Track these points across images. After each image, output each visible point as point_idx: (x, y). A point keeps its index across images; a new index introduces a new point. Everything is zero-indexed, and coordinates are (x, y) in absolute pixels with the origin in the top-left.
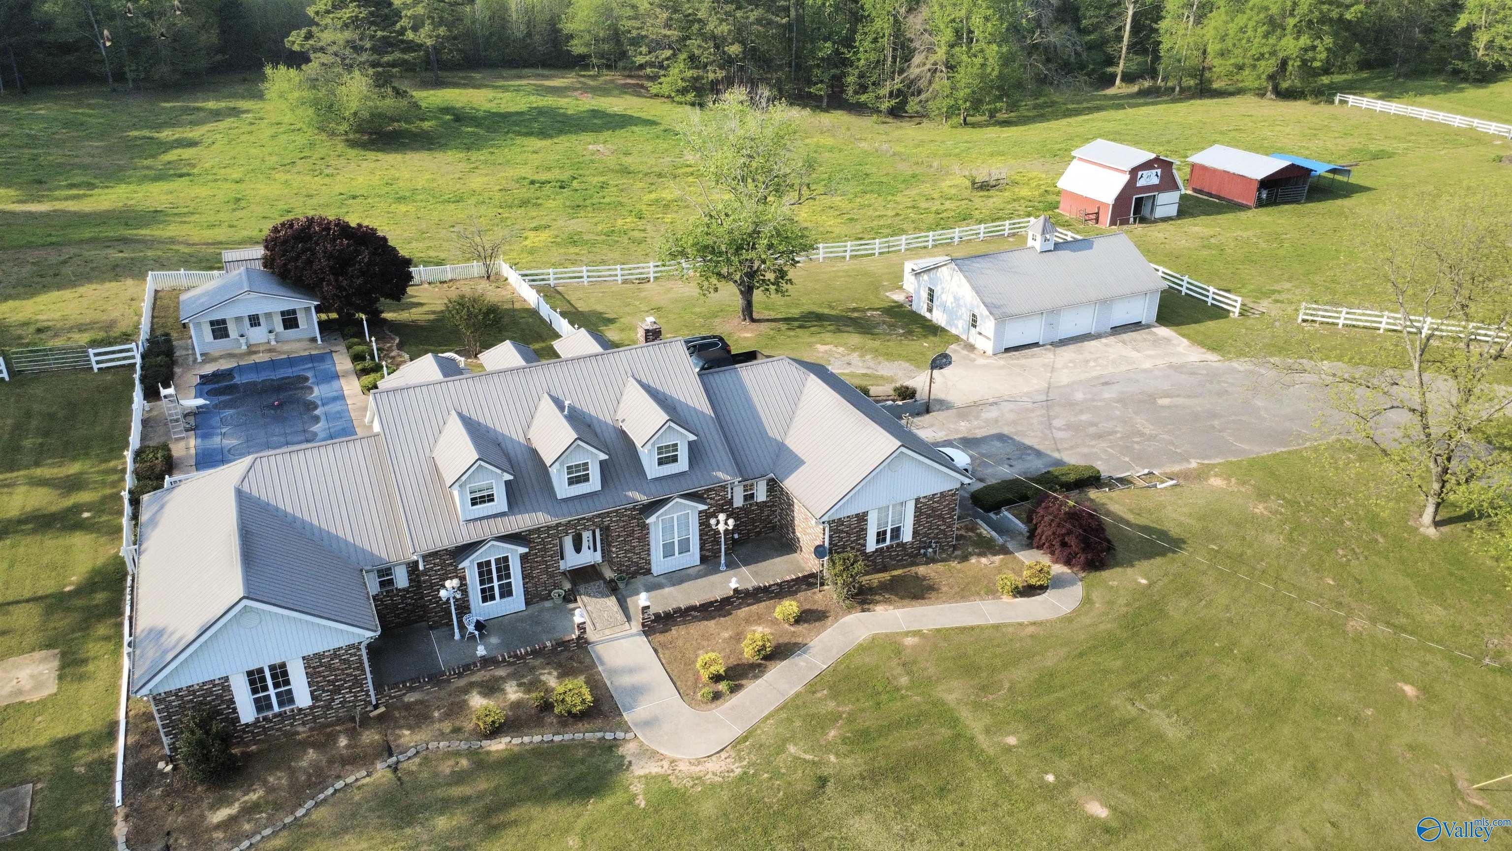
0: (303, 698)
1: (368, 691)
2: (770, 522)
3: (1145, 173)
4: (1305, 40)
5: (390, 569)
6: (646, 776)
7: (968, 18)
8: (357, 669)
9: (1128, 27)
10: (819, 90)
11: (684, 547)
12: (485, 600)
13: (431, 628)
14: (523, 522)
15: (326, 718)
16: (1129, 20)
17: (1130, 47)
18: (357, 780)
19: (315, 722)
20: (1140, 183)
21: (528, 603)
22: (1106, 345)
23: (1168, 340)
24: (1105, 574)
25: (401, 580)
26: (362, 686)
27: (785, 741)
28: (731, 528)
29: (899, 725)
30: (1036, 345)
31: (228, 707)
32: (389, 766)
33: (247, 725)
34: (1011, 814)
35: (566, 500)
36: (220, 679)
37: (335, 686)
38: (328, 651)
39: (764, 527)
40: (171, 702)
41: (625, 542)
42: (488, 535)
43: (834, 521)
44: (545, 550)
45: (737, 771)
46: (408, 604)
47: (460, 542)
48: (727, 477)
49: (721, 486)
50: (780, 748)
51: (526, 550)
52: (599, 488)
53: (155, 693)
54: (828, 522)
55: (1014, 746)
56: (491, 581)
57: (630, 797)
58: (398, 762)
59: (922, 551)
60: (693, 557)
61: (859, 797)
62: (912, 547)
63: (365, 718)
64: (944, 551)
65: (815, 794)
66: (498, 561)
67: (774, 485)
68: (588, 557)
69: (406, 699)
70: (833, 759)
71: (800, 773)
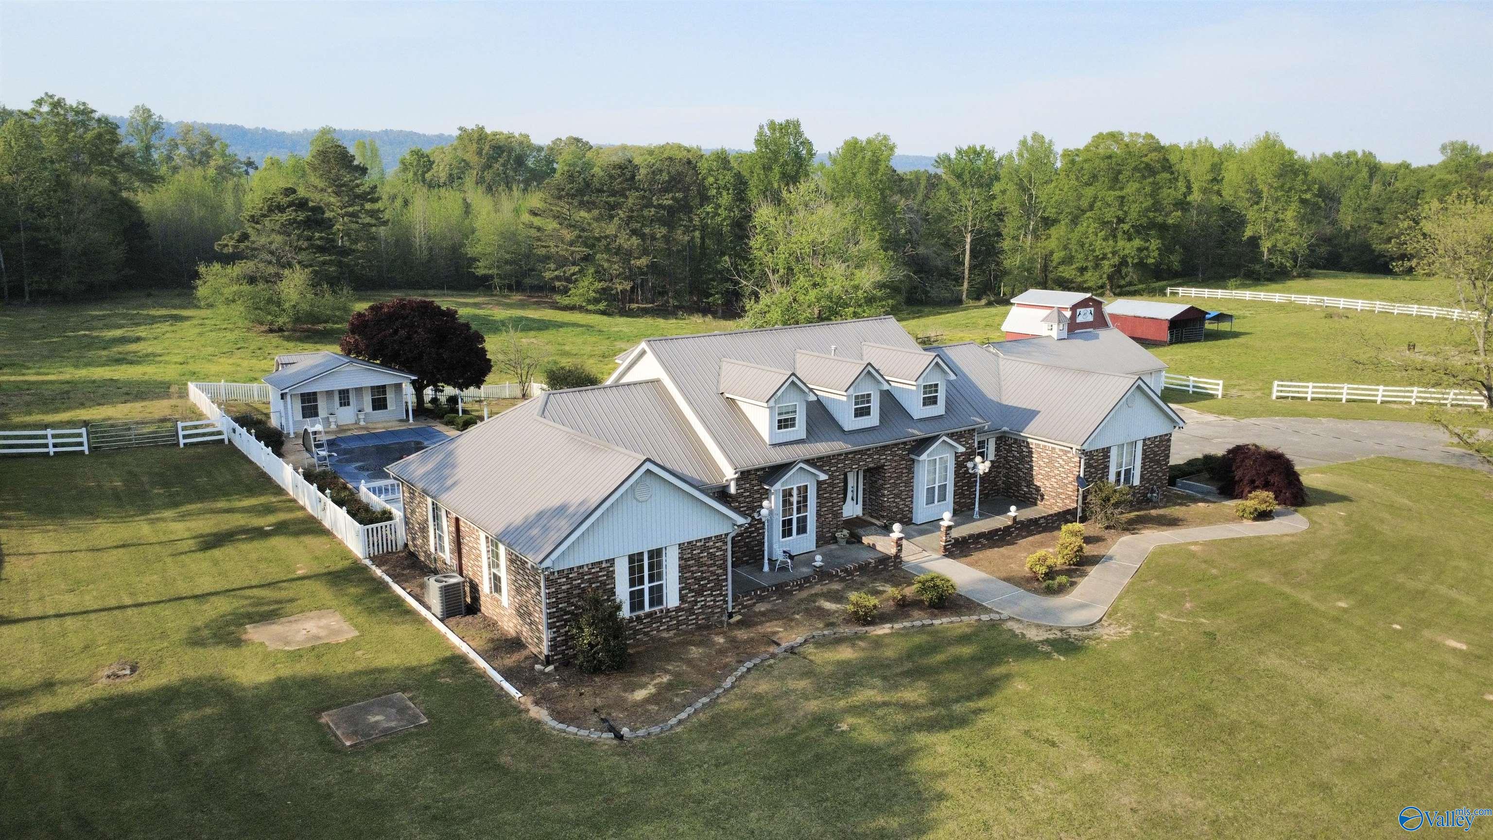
0: (672, 599)
1: (726, 595)
2: (996, 485)
3: (1082, 310)
4: (1137, 242)
8: (720, 567)
9: (968, 252)
11: (942, 493)
12: (784, 534)
14: (822, 448)
15: (687, 625)
16: (968, 247)
17: (972, 268)
19: (677, 629)
20: (1079, 320)
21: (818, 542)
24: (1310, 509)
26: (721, 589)
27: (1151, 611)
29: (1239, 598)
32: (785, 651)
33: (622, 623)
35: (852, 433)
36: (607, 561)
37: (700, 585)
38: (701, 540)
39: (991, 489)
40: (561, 585)
41: (895, 485)
42: (795, 457)
43: (1087, 453)
44: (833, 486)
45: (1127, 632)
47: (773, 462)
48: (977, 419)
49: (969, 430)
50: (1151, 614)
51: (826, 478)
52: (878, 423)
53: (550, 570)
54: (1084, 454)
55: (1348, 608)
56: (791, 512)
57: (1045, 655)
58: (792, 648)
59: (1149, 495)
60: (948, 507)
61: (1252, 643)
62: (1139, 493)
63: (729, 625)
64: (1161, 501)
65: (1213, 644)
66: (799, 489)
67: (1000, 444)
68: (851, 509)
69: (756, 609)
70: (1205, 621)
71: (1185, 630)
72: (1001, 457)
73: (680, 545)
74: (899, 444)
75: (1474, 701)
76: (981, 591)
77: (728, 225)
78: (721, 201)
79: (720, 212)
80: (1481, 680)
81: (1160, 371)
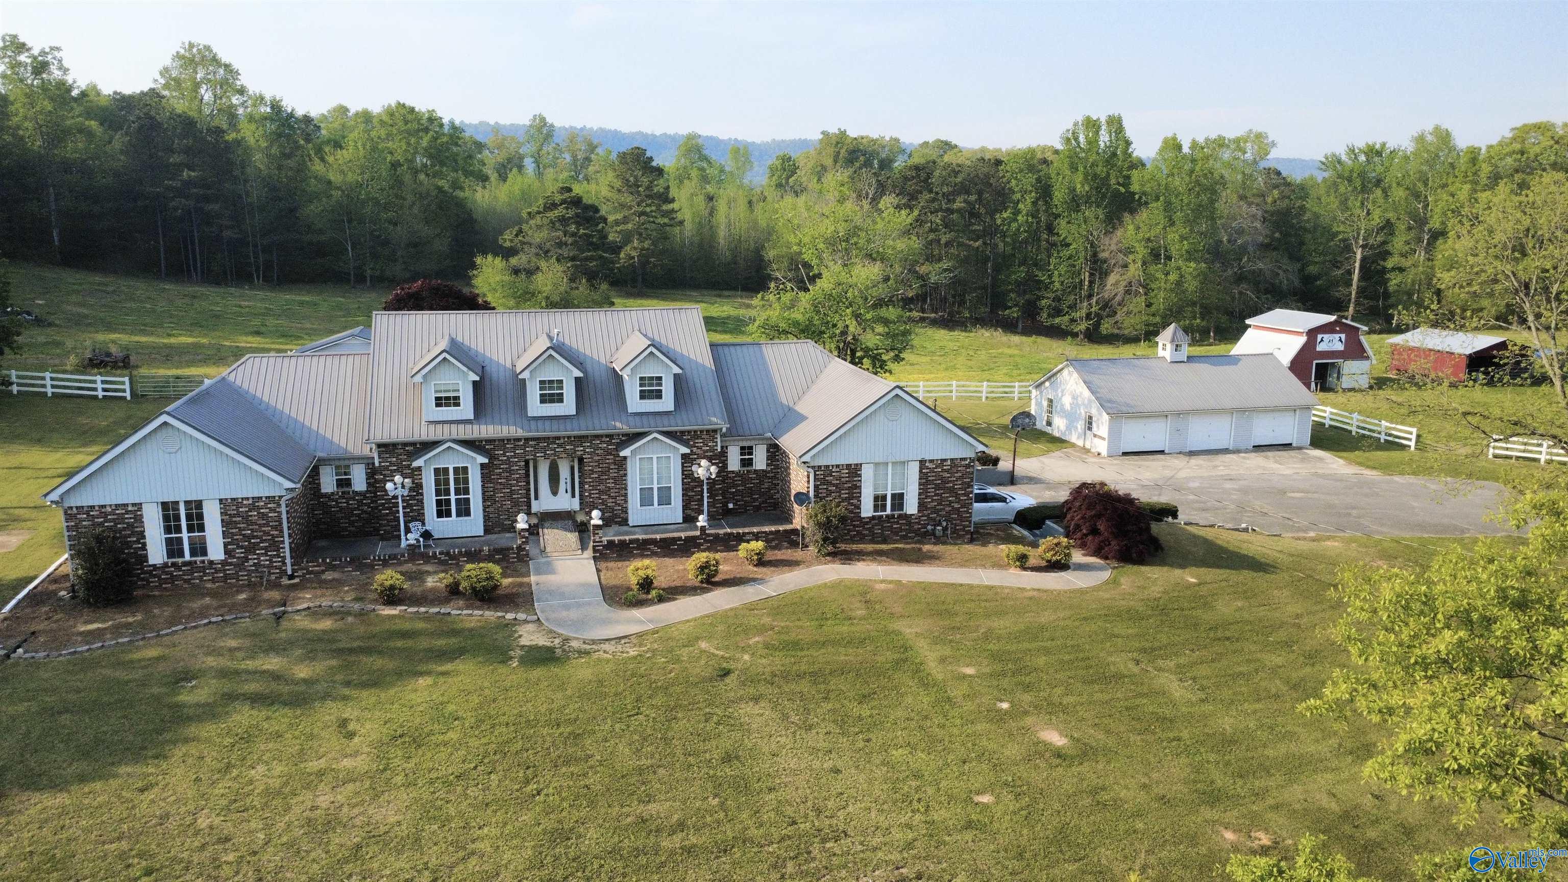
0: (216, 551)
1: (284, 557)
2: (771, 498)
3: (1326, 337)
5: (348, 467)
6: (530, 647)
7: (1165, 237)
8: (275, 528)
9: (1357, 271)
10: (1014, 313)
11: (665, 500)
12: (440, 514)
13: (383, 538)
14: (486, 431)
15: (238, 580)
16: (1357, 265)
17: (1361, 291)
18: (236, 618)
19: (225, 582)
20: (1321, 347)
21: (487, 531)
22: (1244, 458)
23: (1321, 459)
24: (1144, 569)
25: (359, 482)
26: (278, 550)
27: (698, 639)
28: (713, 476)
29: (837, 642)
30: (1162, 452)
31: (138, 542)
32: (274, 614)
33: (154, 566)
34: (942, 726)
35: (536, 419)
36: (133, 505)
37: (250, 543)
38: (248, 499)
39: (763, 502)
40: (82, 520)
41: (600, 481)
42: (446, 437)
43: (820, 467)
44: (510, 472)
45: (633, 653)
46: (364, 512)
47: (416, 438)
48: (714, 419)
49: (708, 431)
50: (692, 641)
51: (486, 461)
52: (573, 411)
53: (66, 505)
54: (813, 467)
55: (970, 676)
56: (447, 492)
57: (505, 659)
58: (284, 613)
59: (929, 527)
60: (674, 512)
61: (763, 688)
62: (919, 523)
63: (276, 585)
64: (960, 537)
65: (711, 680)
66: (456, 470)
67: (775, 453)
68: (565, 502)
69: (323, 577)
70: (746, 657)
71: (703, 662)
72: (777, 467)
73: (221, 500)
74: (602, 436)
75: (951, 798)
76: (555, 593)
77: (1025, 231)
78: (1021, 206)
79: (1020, 218)
80: (1010, 779)
81: (1308, 408)
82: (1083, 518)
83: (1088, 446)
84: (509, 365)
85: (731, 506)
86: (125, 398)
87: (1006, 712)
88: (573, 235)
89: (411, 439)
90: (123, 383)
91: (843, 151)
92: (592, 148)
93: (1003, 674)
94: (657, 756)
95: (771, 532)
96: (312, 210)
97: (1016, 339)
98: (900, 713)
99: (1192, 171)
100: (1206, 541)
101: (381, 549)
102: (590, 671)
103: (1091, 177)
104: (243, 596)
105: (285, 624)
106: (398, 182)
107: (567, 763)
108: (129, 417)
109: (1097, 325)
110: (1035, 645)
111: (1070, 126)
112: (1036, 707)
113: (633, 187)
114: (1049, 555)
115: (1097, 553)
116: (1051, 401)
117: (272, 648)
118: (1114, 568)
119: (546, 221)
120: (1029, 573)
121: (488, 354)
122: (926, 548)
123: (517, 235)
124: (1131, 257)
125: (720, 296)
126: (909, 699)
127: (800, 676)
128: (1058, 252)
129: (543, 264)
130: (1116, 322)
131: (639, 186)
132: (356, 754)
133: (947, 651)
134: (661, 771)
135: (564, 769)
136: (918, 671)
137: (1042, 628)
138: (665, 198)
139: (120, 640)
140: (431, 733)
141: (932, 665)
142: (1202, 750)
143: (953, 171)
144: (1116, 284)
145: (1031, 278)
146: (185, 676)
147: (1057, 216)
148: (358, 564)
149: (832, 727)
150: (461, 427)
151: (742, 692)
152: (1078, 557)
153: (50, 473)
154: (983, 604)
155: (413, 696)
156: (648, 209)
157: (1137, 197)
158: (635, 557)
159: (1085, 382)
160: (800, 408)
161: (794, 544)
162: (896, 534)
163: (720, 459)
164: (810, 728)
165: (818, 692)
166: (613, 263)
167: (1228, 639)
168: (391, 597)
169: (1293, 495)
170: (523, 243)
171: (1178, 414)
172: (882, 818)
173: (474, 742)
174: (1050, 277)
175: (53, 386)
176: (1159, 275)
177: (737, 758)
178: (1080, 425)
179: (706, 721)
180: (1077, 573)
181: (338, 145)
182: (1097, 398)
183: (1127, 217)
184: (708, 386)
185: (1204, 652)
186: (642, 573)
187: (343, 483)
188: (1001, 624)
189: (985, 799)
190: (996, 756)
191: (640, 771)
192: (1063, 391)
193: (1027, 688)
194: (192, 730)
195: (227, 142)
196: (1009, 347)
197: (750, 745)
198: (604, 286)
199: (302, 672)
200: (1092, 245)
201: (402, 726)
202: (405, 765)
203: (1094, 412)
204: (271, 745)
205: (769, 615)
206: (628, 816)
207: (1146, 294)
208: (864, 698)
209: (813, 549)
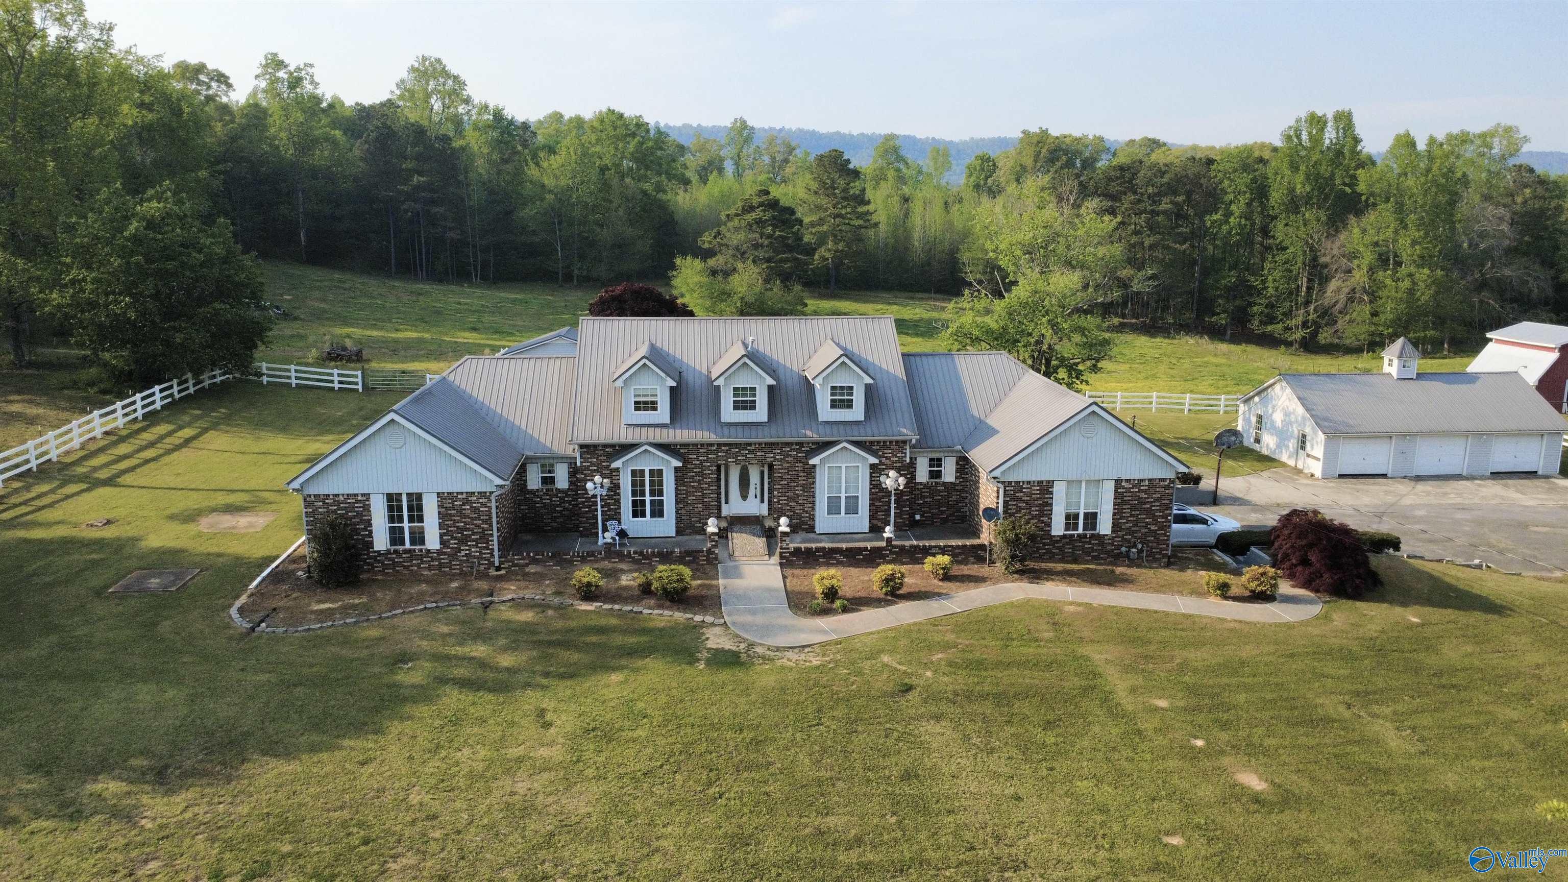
0: (433, 541)
1: (493, 550)
2: (959, 511)
5: (552, 466)
6: (717, 650)
7: (1395, 241)
8: (484, 521)
10: (1222, 320)
11: (852, 508)
12: (635, 515)
13: (582, 535)
14: (681, 435)
15: (451, 569)
18: (448, 606)
19: (440, 570)
21: (679, 532)
22: (1479, 485)
24: (1360, 605)
25: (562, 480)
26: (487, 543)
27: (881, 651)
28: (901, 488)
29: (1023, 664)
30: (1384, 476)
31: (365, 529)
32: (482, 603)
33: (379, 552)
34: (1130, 760)
35: (730, 425)
36: (363, 495)
37: (463, 534)
38: (462, 493)
39: (951, 515)
40: (318, 507)
41: (789, 488)
42: (643, 440)
43: (1010, 483)
44: (703, 476)
45: (816, 662)
46: (565, 509)
47: (616, 440)
48: (905, 431)
49: (897, 442)
50: (873, 655)
51: (680, 464)
52: (765, 419)
53: (306, 492)
54: (1003, 483)
55: (1162, 709)
56: (643, 493)
57: (692, 660)
58: (491, 603)
59: (1123, 549)
60: (861, 522)
61: (944, 707)
62: (1112, 544)
63: (483, 576)
64: (1155, 560)
65: (892, 695)
66: (652, 472)
67: (965, 466)
68: (754, 507)
69: (527, 570)
70: (929, 674)
71: (885, 676)
72: (966, 480)
73: (438, 494)
74: (792, 444)
75: (1138, 836)
76: (743, 597)
77: (1237, 234)
78: (1233, 207)
79: (1232, 220)
80: (1203, 822)
81: (1559, 433)
82: (1292, 547)
83: (1300, 466)
84: (704, 371)
85: (918, 517)
86: (357, 390)
87: (1201, 750)
88: (769, 236)
89: (610, 441)
90: (356, 376)
91: (1044, 151)
92: (791, 150)
93: (1197, 709)
94: (837, 769)
95: (958, 547)
96: (527, 213)
97: (1223, 347)
98: (1086, 743)
99: (1429, 170)
100: (1431, 577)
101: (579, 546)
102: (773, 678)
103: (1314, 177)
104: (455, 585)
105: (492, 614)
106: (606, 186)
107: (748, 768)
108: (361, 409)
109: (1315, 334)
110: (1234, 680)
111: (1292, 123)
112: (1233, 747)
113: (828, 189)
114: (1253, 585)
115: (1307, 584)
116: (1260, 417)
117: (480, 636)
118: (1325, 602)
119: (744, 223)
120: (1230, 603)
121: (685, 360)
122: (1119, 570)
123: (715, 237)
124: (1356, 262)
125: (912, 298)
126: (1096, 729)
127: (984, 697)
128: (1274, 256)
129: (740, 265)
130: (1337, 331)
131: (835, 189)
132: (552, 744)
133: (1140, 681)
134: (840, 784)
135: (745, 775)
136: (1106, 699)
137: (1243, 663)
138: (861, 199)
139: (348, 621)
140: (621, 729)
141: (1123, 694)
142: (1421, 807)
143: (1160, 170)
144: (1338, 290)
145: (1242, 281)
146: (402, 658)
147: (1274, 218)
148: (559, 559)
149: (1014, 752)
150: (658, 430)
151: (923, 710)
152: (1285, 588)
153: (293, 459)
154: (1179, 633)
155: (605, 691)
156: (843, 212)
157: (1363, 198)
158: (820, 565)
159: (1299, 398)
160: (991, 421)
161: (981, 560)
162: (1088, 554)
163: (908, 470)
164: (992, 751)
165: (1001, 714)
166: (807, 264)
167: (1454, 686)
168: (589, 593)
169: (1536, 529)
170: (720, 245)
171: (1403, 436)
172: (1064, 852)
173: (661, 741)
174: (1263, 282)
175: (297, 378)
176: (1388, 281)
177: (917, 776)
178: (1292, 444)
179: (886, 737)
180: (1284, 606)
181: (551, 150)
182: (1312, 416)
183: (1352, 220)
184: (899, 396)
185: (1426, 700)
186: (827, 583)
187: (549, 481)
188: (1196, 656)
189: (1175, 841)
190: (1188, 796)
191: (819, 782)
192: (1274, 407)
193: (1225, 726)
194: (408, 709)
195: (453, 149)
196: (1215, 355)
197: (929, 765)
198: (798, 288)
199: (506, 660)
200: (1312, 249)
201: (594, 720)
202: (597, 758)
203: (1308, 430)
204: (476, 729)
205: (953, 631)
206: (806, 826)
207: (1371, 302)
208: (1048, 725)
209: (1000, 566)
